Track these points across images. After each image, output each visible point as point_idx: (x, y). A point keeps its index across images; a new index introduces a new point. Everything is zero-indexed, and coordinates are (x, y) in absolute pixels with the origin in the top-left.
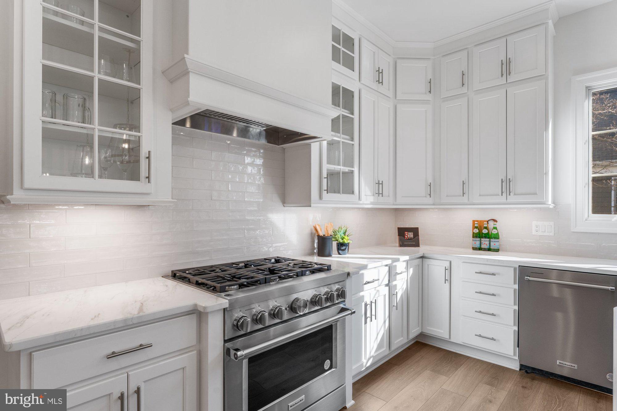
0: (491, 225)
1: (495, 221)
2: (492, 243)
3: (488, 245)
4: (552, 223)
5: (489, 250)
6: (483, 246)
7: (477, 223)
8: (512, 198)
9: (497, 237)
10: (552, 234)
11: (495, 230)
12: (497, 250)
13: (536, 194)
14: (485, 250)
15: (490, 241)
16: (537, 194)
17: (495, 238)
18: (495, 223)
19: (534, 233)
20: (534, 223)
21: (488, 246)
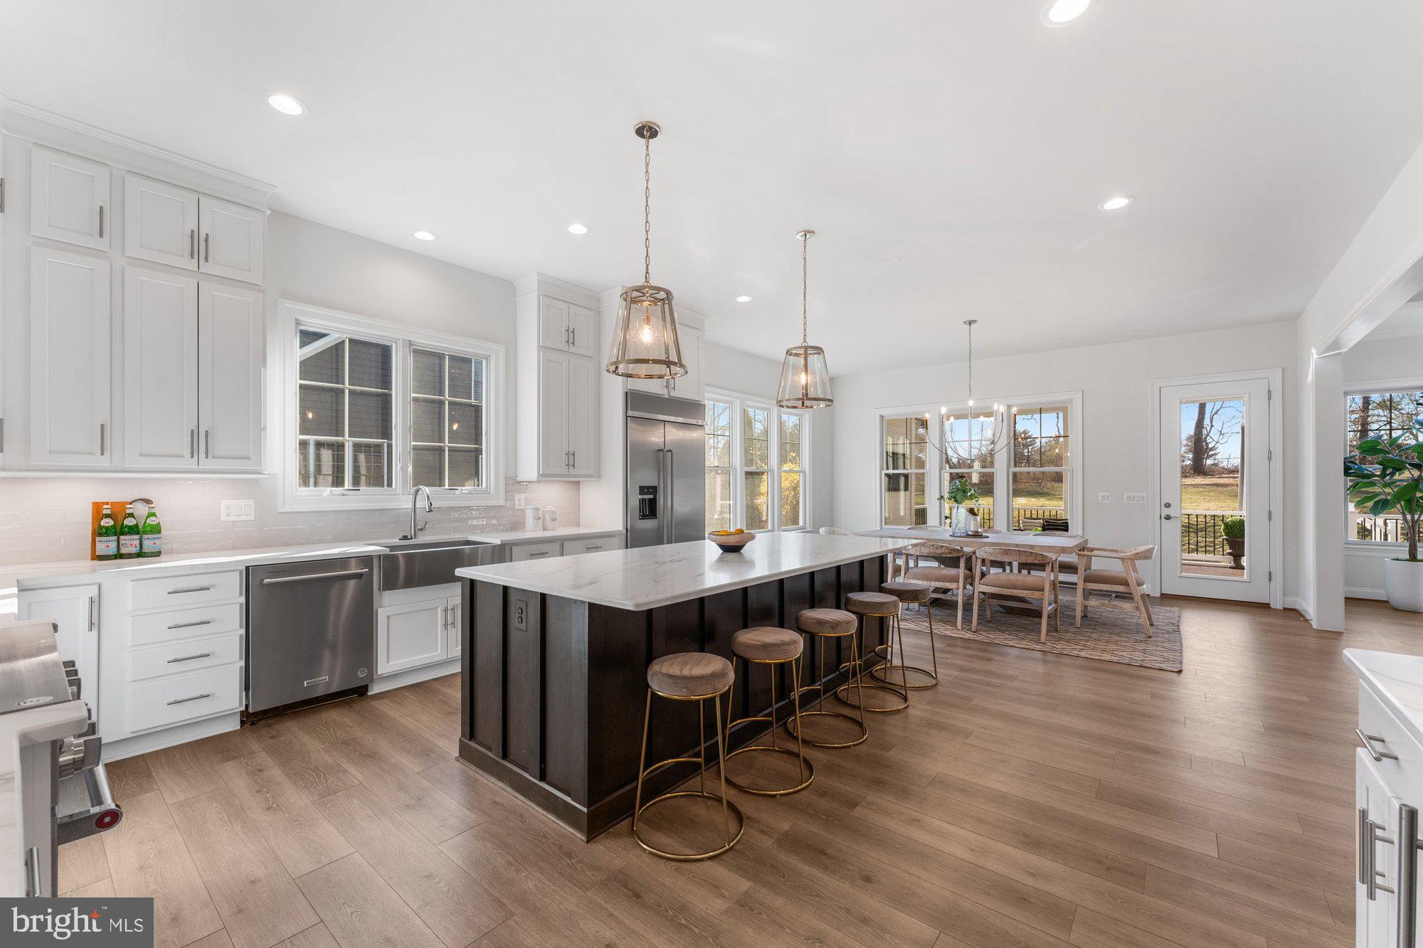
0: (141, 510)
1: (148, 502)
2: (146, 543)
3: (138, 546)
4: (251, 502)
5: (140, 555)
6: (124, 550)
7: (109, 507)
8: (206, 464)
9: (157, 530)
10: (252, 518)
11: (153, 518)
12: (158, 554)
13: (249, 458)
14: (130, 556)
15: (141, 540)
16: (251, 457)
17: (152, 532)
18: (150, 506)
19: (223, 517)
20: (224, 503)
21: (138, 548)
